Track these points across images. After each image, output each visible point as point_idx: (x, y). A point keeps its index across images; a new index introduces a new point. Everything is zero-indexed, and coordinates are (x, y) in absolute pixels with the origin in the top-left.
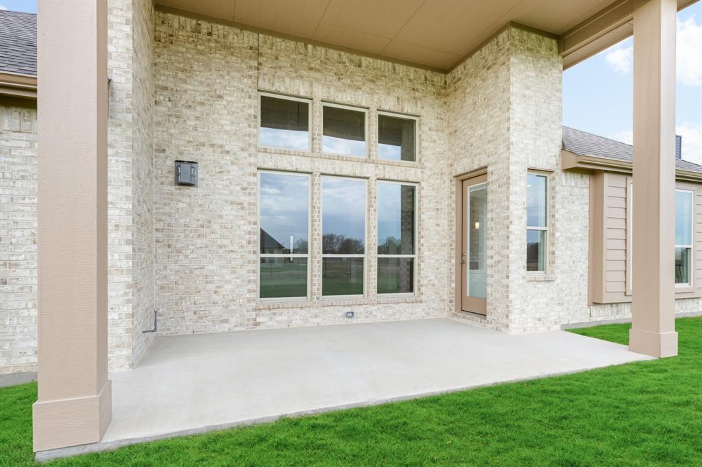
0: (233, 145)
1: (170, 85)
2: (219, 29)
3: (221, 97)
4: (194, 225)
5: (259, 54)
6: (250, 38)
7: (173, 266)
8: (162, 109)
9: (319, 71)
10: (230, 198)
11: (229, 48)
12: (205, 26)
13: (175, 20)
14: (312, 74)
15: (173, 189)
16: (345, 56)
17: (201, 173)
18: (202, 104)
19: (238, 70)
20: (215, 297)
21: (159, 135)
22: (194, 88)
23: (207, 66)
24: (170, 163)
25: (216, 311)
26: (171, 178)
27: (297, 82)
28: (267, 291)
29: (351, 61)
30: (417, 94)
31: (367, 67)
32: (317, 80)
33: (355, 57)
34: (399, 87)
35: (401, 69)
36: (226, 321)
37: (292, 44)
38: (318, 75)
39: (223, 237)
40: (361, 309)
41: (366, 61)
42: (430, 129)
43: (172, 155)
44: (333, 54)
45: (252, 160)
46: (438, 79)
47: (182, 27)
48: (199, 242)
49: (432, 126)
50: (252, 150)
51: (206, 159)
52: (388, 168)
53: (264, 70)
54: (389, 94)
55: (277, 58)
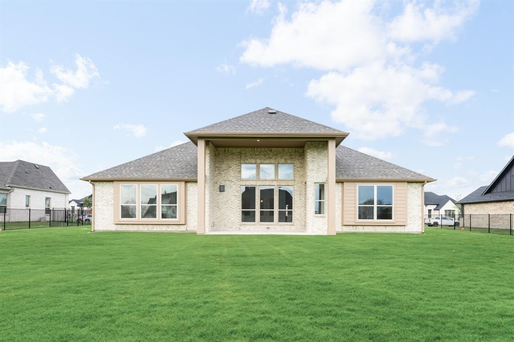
0: (234, 180)
1: (218, 166)
2: (231, 149)
3: (231, 167)
4: (224, 202)
5: (241, 154)
6: (238, 150)
7: (219, 213)
8: (217, 172)
9: (258, 155)
10: (233, 194)
11: (233, 154)
12: (227, 149)
13: (220, 149)
14: (256, 156)
15: (219, 193)
16: (266, 149)
17: (226, 188)
18: (226, 170)
19: (235, 159)
20: (229, 221)
21: (216, 179)
22: (224, 166)
23: (227, 160)
24: (218, 186)
25: (229, 225)
26: (219, 190)
27: (252, 159)
28: (243, 220)
29: (269, 150)
30: (292, 157)
31: (274, 151)
32: (258, 158)
33: (270, 149)
34: (285, 155)
35: (286, 149)
36: (231, 228)
37: (250, 149)
38: (258, 156)
39: (231, 205)
40: (272, 226)
41: (273, 149)
42: (298, 167)
43: (219, 184)
44: (263, 149)
45: (239, 183)
46: (300, 150)
47: (221, 150)
48: (225, 206)
49: (298, 166)
50: (239, 180)
51: (227, 184)
52: (281, 182)
53: (242, 158)
54: (282, 158)
55: (246, 154)
